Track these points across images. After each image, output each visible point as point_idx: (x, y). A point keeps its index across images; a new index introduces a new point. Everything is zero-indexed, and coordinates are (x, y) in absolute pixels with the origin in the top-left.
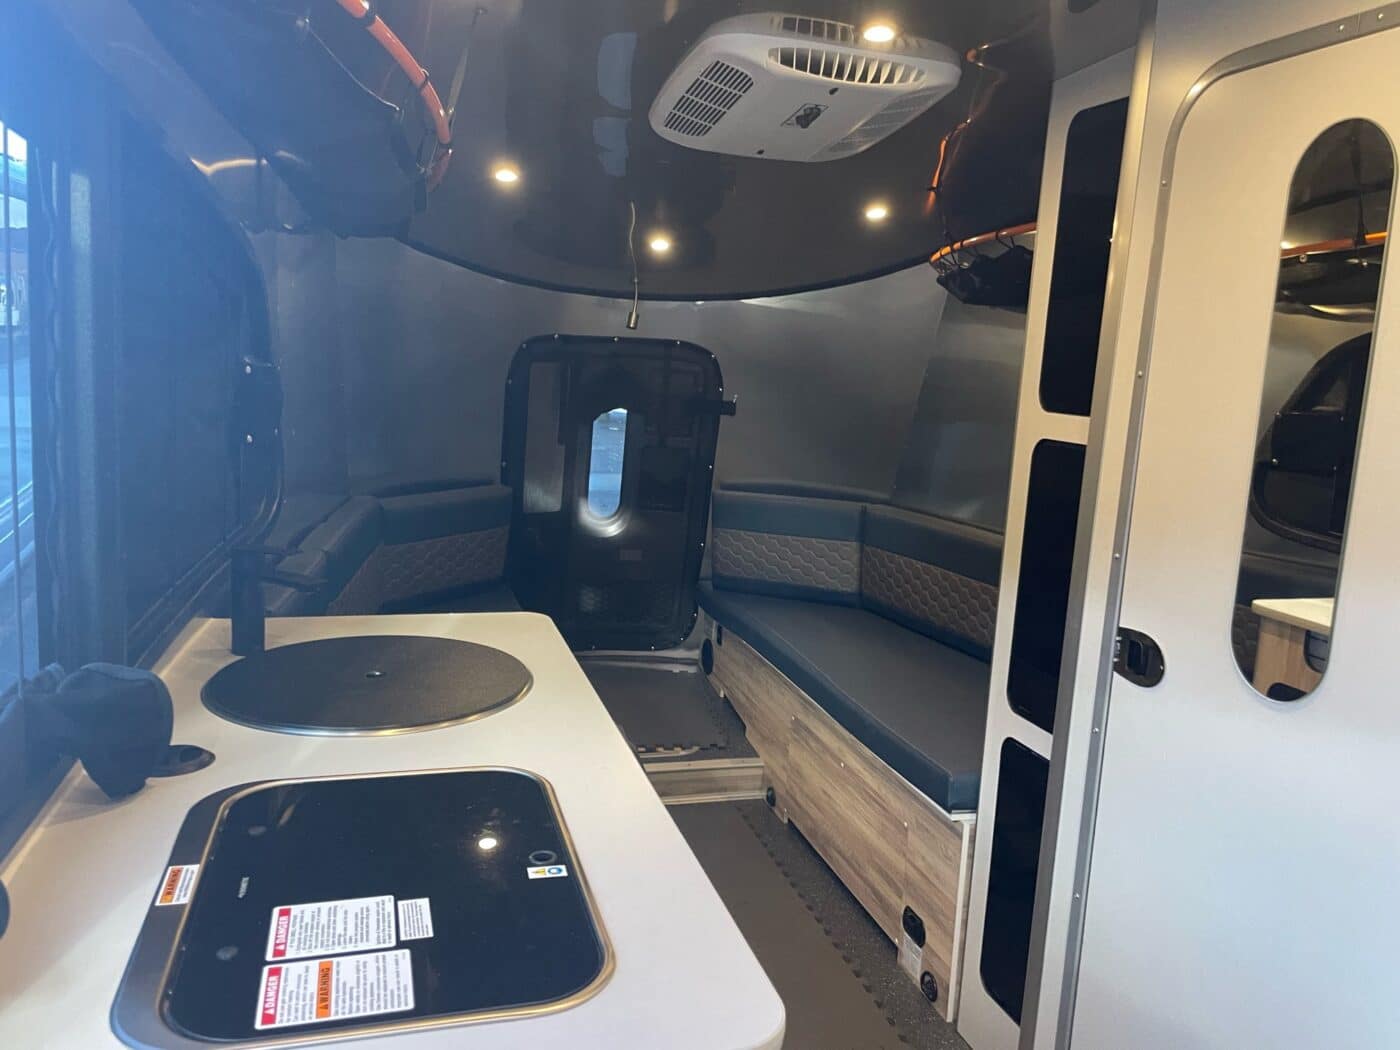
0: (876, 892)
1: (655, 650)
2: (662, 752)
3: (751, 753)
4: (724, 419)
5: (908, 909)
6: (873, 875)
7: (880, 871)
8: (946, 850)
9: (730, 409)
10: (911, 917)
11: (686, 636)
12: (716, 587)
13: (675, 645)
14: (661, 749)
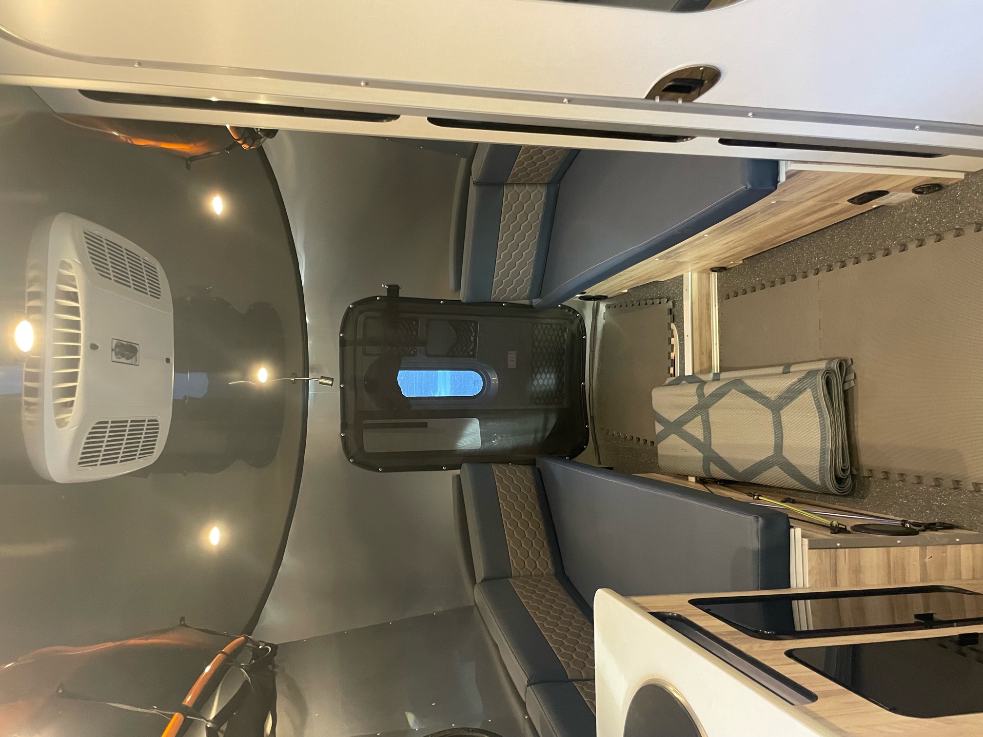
0: (825, 217)
1: (586, 335)
2: (675, 354)
3: (679, 280)
4: (401, 294)
5: (849, 201)
6: (808, 220)
7: (809, 215)
8: (809, 179)
9: (393, 290)
10: (858, 200)
11: (575, 312)
12: (539, 296)
13: (582, 320)
14: (672, 355)
